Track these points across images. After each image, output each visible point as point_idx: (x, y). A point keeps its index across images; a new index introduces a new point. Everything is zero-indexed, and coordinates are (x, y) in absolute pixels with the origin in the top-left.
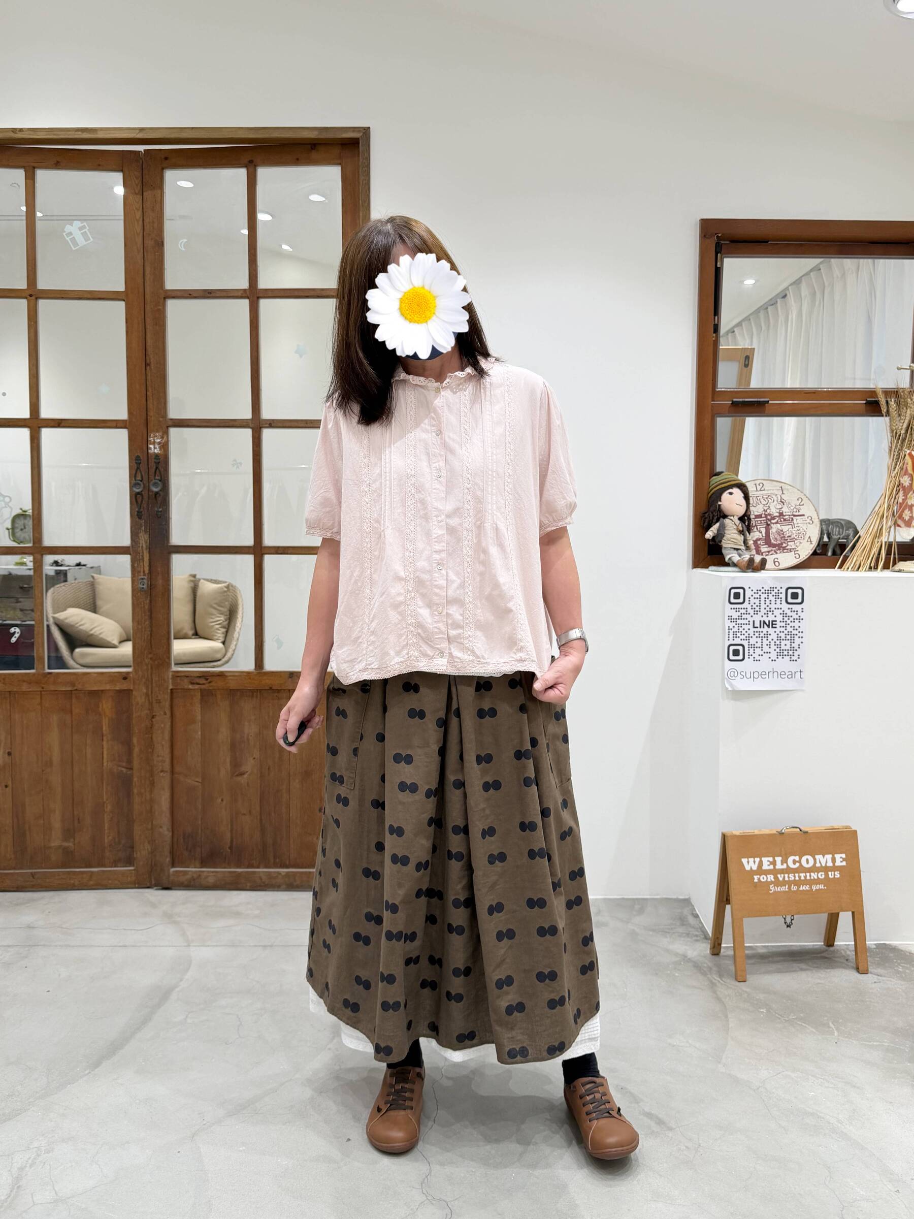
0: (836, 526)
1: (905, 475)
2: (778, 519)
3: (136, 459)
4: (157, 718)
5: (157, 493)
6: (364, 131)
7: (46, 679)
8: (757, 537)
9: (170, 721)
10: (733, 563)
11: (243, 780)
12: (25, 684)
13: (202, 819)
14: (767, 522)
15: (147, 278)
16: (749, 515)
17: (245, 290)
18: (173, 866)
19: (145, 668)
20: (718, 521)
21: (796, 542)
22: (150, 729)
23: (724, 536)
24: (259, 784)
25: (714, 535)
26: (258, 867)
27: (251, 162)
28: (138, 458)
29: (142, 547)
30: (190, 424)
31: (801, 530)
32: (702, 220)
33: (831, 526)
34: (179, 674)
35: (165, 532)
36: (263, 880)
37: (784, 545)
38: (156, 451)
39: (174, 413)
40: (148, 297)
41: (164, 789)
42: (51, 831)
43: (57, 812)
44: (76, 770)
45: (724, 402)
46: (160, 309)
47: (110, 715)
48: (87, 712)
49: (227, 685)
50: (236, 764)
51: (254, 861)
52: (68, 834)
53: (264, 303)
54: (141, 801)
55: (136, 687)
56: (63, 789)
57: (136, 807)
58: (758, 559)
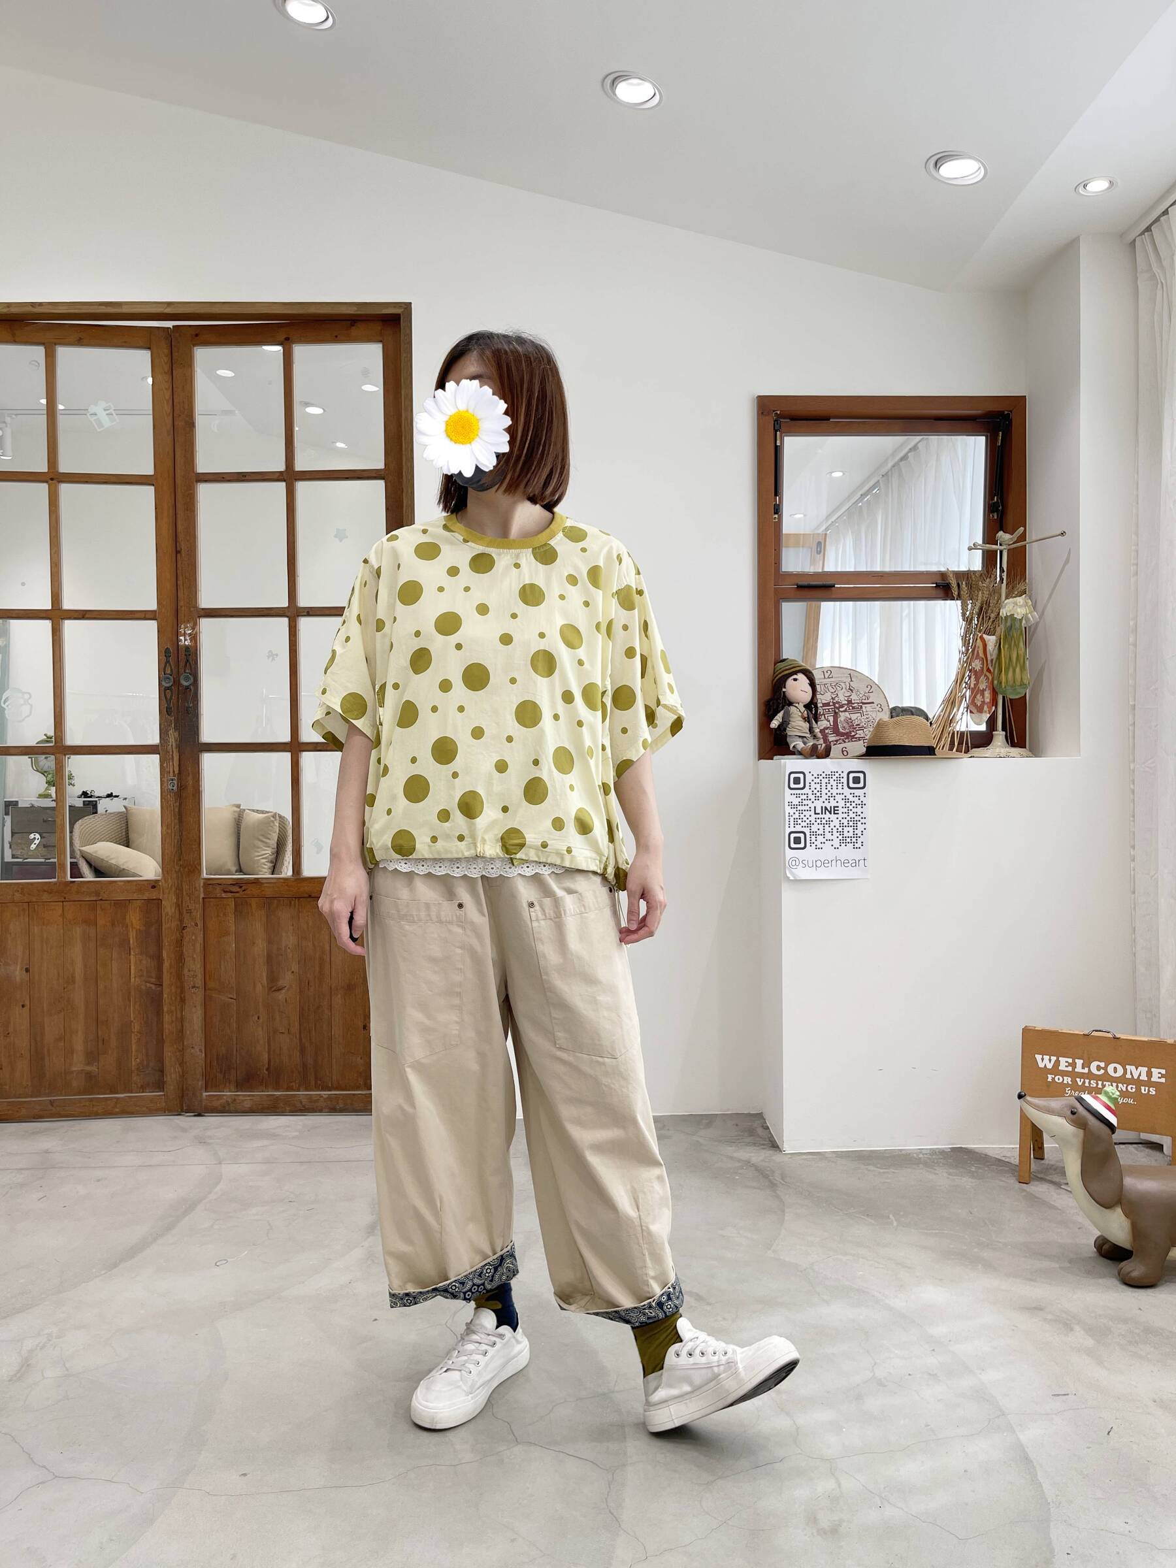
1: (976, 659)
2: (846, 707)
3: (165, 652)
4: (188, 930)
5: (187, 688)
6: (405, 307)
7: (69, 888)
8: (825, 726)
9: (202, 932)
10: (797, 750)
11: (281, 996)
12: (46, 893)
13: (237, 1039)
14: (835, 711)
15: (178, 462)
16: (816, 703)
17: (281, 472)
18: (206, 1090)
19: (175, 875)
20: (783, 708)
21: (865, 730)
22: (180, 942)
23: (789, 723)
24: (298, 1000)
25: (779, 724)
26: (299, 1091)
27: (287, 339)
28: (167, 651)
29: (172, 746)
30: (224, 614)
31: (871, 718)
32: (759, 397)
34: (211, 882)
35: (196, 730)
36: (303, 1104)
37: (853, 734)
38: (186, 643)
39: (207, 598)
40: (178, 479)
41: (195, 1007)
42: (72, 1053)
43: (80, 1033)
44: (101, 987)
45: (789, 586)
46: (191, 494)
47: (138, 927)
48: (113, 925)
49: (263, 893)
50: (273, 979)
51: (294, 1084)
52: (92, 1056)
53: (301, 486)
54: (171, 1020)
55: (166, 896)
56: (86, 1008)
57: (166, 1026)
58: (824, 745)
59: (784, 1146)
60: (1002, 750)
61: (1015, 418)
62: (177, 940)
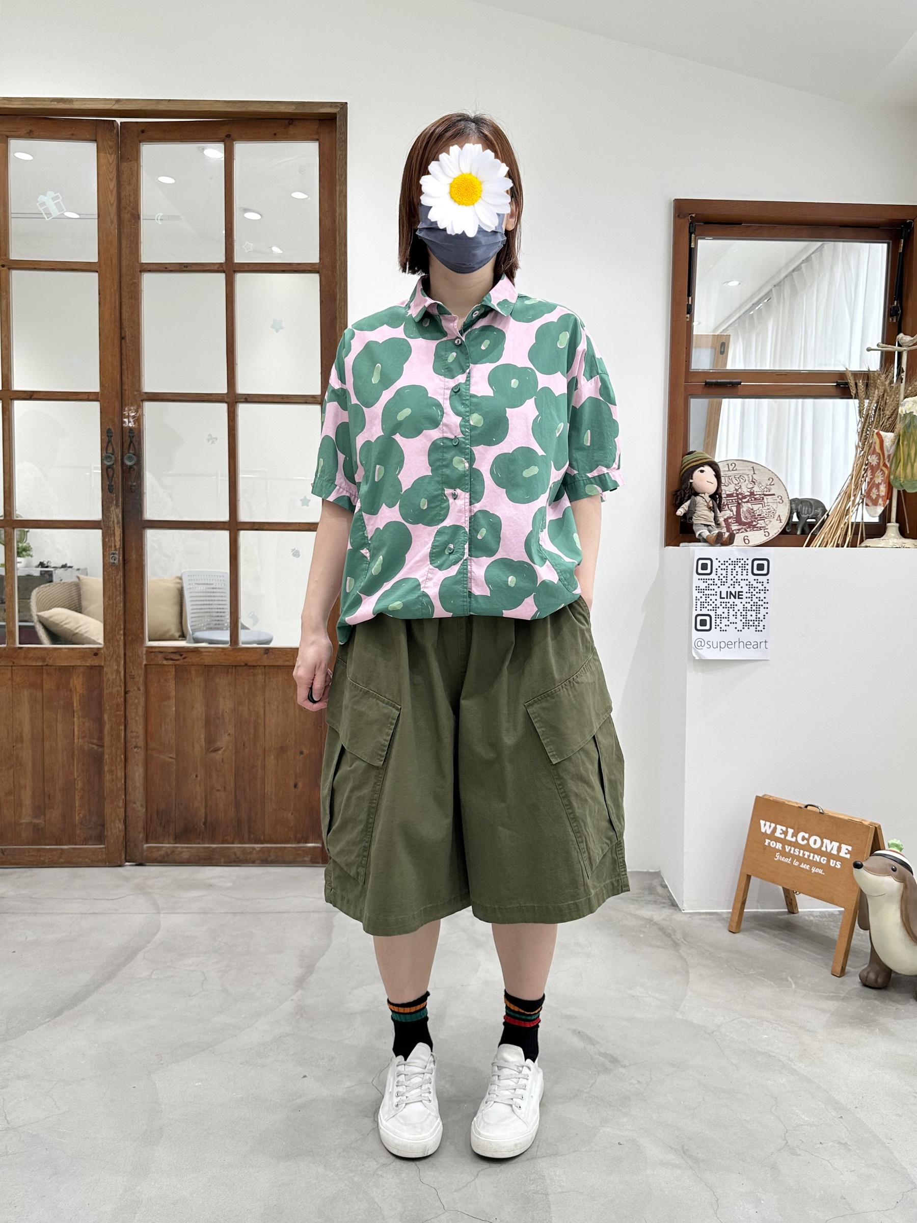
0: (805, 505)
1: (873, 454)
2: (748, 498)
3: (108, 433)
4: (131, 694)
5: (131, 467)
6: (341, 106)
7: (16, 654)
8: (728, 515)
9: (144, 696)
10: (703, 538)
11: (218, 756)
13: (176, 795)
14: (738, 501)
15: (123, 252)
16: (721, 493)
17: (221, 263)
18: (147, 842)
19: (117, 644)
20: (689, 498)
21: (766, 520)
22: (123, 705)
23: (695, 512)
24: (234, 760)
25: (685, 512)
26: (233, 843)
27: (229, 136)
28: (110, 431)
29: (114, 521)
30: (165, 398)
31: (771, 509)
32: (676, 200)
33: (800, 505)
34: (154, 650)
35: (139, 506)
36: (238, 856)
37: (755, 523)
38: (130, 425)
39: (149, 385)
40: (124, 270)
41: (137, 765)
42: (21, 806)
43: (27, 787)
44: (47, 746)
45: (699, 383)
46: (135, 283)
47: (81, 692)
48: (58, 688)
49: (202, 661)
50: (210, 741)
51: (229, 837)
52: (39, 810)
53: (240, 278)
54: (112, 778)
55: (107, 663)
56: (34, 765)
57: (107, 784)
58: (727, 534)
59: (685, 906)
60: (895, 540)
61: (915, 226)
62: (118, 705)
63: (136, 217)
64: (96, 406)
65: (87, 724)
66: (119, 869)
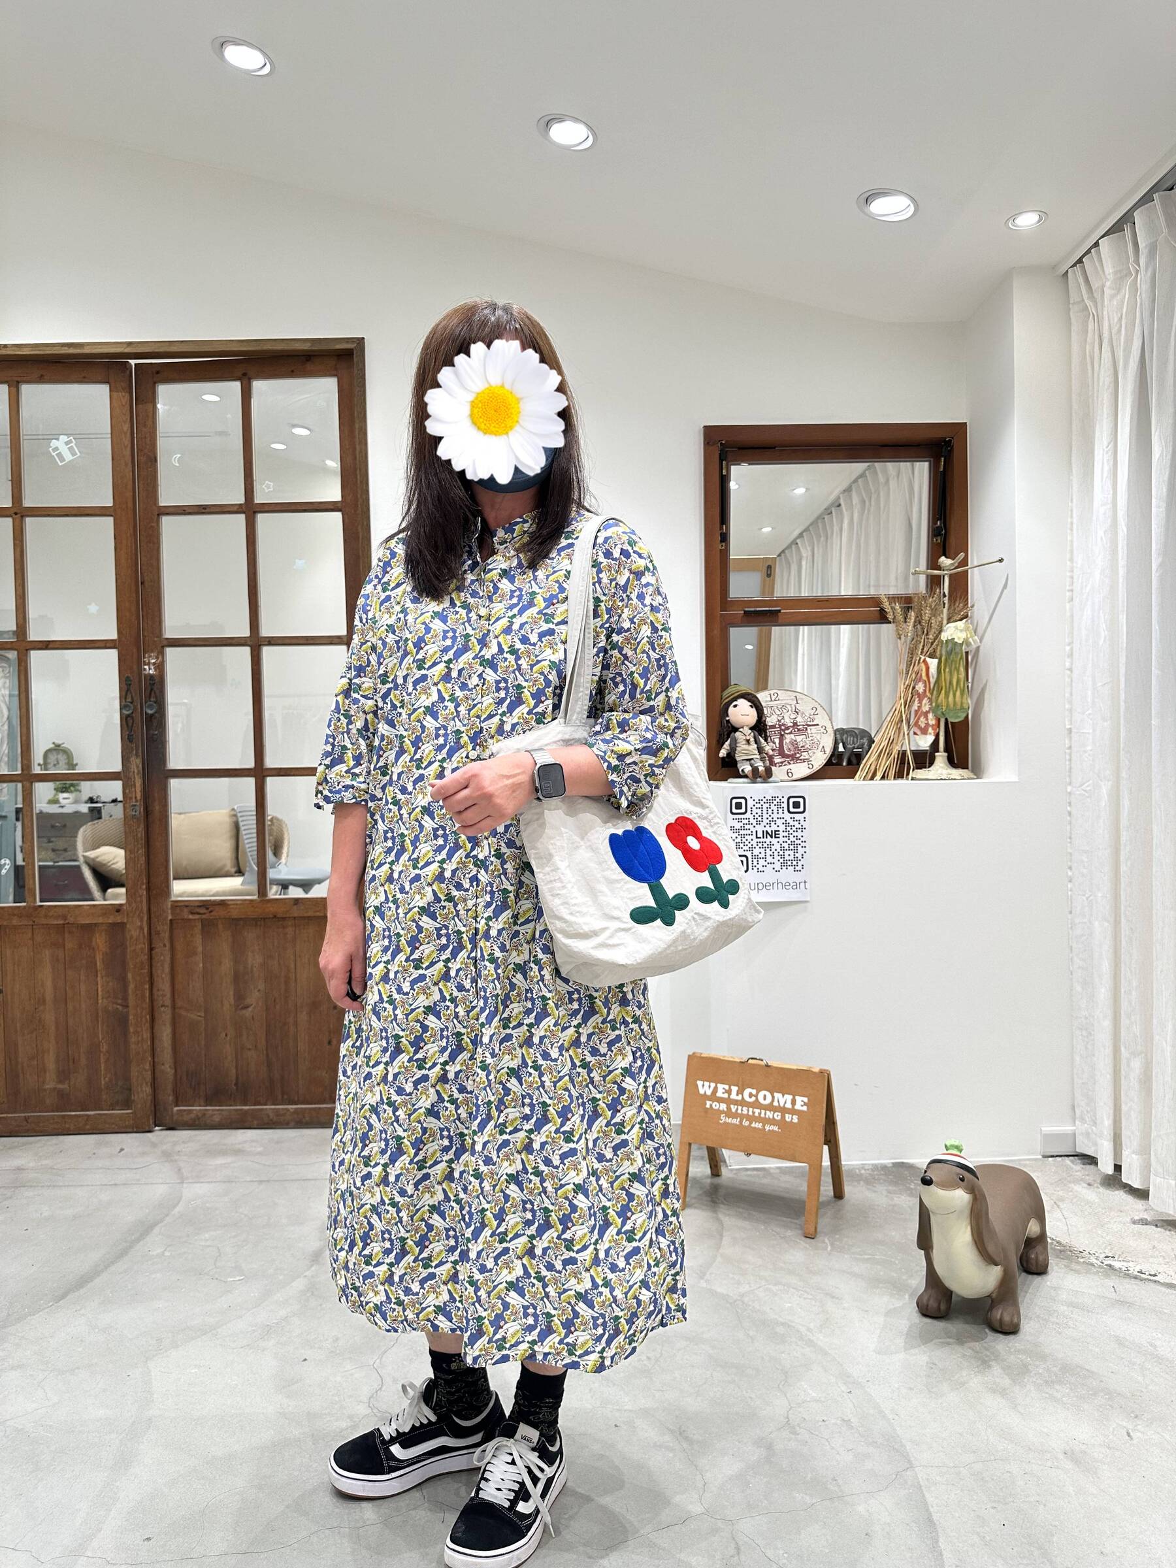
0: (850, 735)
1: (919, 681)
2: (791, 729)
3: (126, 681)
4: (156, 950)
5: (152, 715)
6: (359, 343)
7: (38, 912)
9: (170, 953)
10: (747, 774)
11: (247, 1013)
12: (15, 917)
13: (205, 1056)
14: (781, 733)
15: (140, 495)
17: (241, 504)
18: (177, 1105)
19: (139, 899)
21: (810, 752)
22: (148, 963)
23: (737, 750)
24: (264, 1017)
25: (727, 751)
26: (265, 1104)
27: (245, 374)
28: (129, 679)
29: (134, 772)
30: (186, 644)
31: (815, 740)
32: (705, 427)
33: (843, 735)
34: (178, 905)
35: (162, 756)
36: (271, 1118)
37: (798, 755)
38: (151, 672)
39: (171, 630)
40: (139, 513)
41: (165, 1025)
42: (45, 1072)
43: (51, 1052)
44: (70, 1008)
45: (736, 612)
46: (155, 528)
47: (104, 950)
48: (80, 947)
49: (229, 914)
50: (240, 997)
51: (261, 1099)
52: (63, 1075)
53: (261, 518)
54: (138, 1040)
55: (130, 920)
56: (57, 1028)
57: (133, 1046)
60: (944, 770)
61: (955, 443)
62: (142, 963)
63: (155, 460)
64: (112, 655)
65: (111, 984)
66: (149, 1135)
